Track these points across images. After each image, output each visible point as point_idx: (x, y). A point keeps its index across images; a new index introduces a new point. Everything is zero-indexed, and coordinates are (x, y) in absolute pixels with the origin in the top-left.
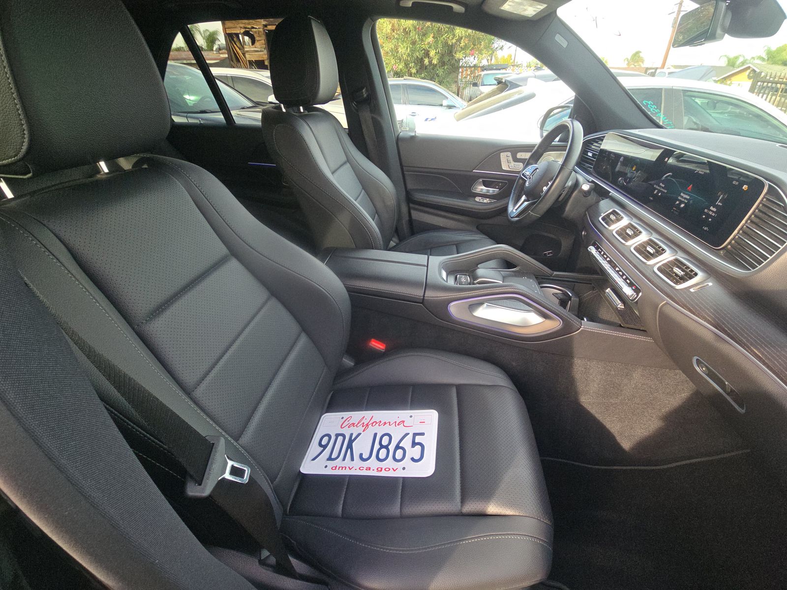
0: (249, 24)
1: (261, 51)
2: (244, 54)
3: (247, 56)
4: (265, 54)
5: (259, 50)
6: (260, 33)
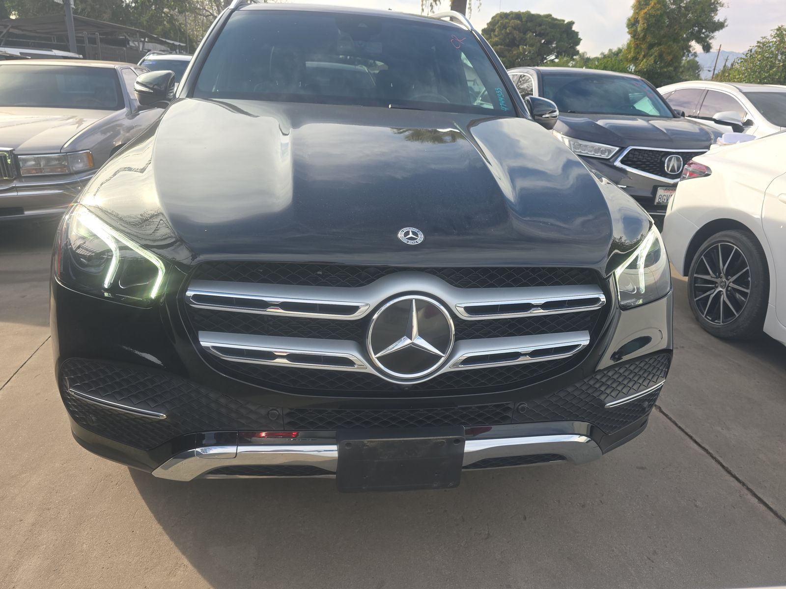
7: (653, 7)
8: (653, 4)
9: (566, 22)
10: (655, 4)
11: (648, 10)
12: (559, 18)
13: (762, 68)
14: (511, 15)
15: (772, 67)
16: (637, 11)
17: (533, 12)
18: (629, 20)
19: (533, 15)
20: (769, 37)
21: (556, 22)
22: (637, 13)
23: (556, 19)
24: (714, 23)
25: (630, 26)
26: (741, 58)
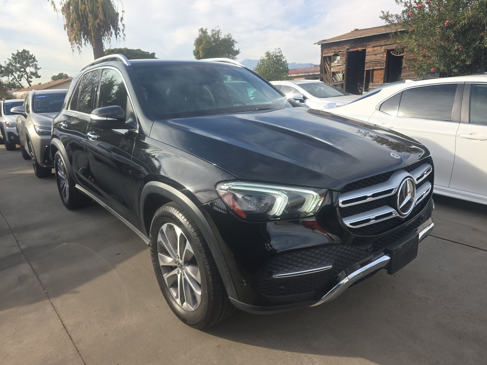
0: (338, 49)
1: (341, 65)
2: (330, 68)
3: (332, 69)
4: (344, 67)
5: (341, 64)
6: (344, 54)
7: (205, 45)
8: (204, 43)
9: (150, 53)
10: (205, 43)
11: (203, 46)
12: (145, 51)
13: (266, 73)
14: (116, 50)
15: (270, 71)
16: (197, 47)
17: (129, 48)
18: (194, 51)
19: (130, 50)
20: (264, 57)
21: (145, 53)
22: (197, 48)
23: (144, 52)
24: (234, 51)
25: (196, 55)
26: (255, 68)
